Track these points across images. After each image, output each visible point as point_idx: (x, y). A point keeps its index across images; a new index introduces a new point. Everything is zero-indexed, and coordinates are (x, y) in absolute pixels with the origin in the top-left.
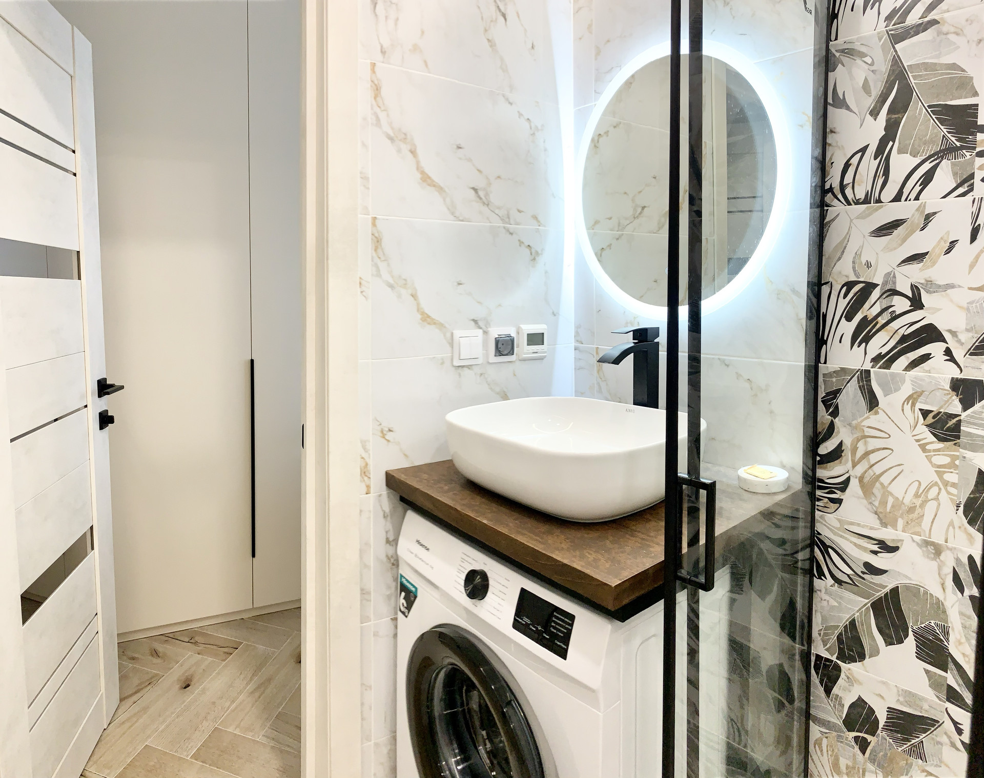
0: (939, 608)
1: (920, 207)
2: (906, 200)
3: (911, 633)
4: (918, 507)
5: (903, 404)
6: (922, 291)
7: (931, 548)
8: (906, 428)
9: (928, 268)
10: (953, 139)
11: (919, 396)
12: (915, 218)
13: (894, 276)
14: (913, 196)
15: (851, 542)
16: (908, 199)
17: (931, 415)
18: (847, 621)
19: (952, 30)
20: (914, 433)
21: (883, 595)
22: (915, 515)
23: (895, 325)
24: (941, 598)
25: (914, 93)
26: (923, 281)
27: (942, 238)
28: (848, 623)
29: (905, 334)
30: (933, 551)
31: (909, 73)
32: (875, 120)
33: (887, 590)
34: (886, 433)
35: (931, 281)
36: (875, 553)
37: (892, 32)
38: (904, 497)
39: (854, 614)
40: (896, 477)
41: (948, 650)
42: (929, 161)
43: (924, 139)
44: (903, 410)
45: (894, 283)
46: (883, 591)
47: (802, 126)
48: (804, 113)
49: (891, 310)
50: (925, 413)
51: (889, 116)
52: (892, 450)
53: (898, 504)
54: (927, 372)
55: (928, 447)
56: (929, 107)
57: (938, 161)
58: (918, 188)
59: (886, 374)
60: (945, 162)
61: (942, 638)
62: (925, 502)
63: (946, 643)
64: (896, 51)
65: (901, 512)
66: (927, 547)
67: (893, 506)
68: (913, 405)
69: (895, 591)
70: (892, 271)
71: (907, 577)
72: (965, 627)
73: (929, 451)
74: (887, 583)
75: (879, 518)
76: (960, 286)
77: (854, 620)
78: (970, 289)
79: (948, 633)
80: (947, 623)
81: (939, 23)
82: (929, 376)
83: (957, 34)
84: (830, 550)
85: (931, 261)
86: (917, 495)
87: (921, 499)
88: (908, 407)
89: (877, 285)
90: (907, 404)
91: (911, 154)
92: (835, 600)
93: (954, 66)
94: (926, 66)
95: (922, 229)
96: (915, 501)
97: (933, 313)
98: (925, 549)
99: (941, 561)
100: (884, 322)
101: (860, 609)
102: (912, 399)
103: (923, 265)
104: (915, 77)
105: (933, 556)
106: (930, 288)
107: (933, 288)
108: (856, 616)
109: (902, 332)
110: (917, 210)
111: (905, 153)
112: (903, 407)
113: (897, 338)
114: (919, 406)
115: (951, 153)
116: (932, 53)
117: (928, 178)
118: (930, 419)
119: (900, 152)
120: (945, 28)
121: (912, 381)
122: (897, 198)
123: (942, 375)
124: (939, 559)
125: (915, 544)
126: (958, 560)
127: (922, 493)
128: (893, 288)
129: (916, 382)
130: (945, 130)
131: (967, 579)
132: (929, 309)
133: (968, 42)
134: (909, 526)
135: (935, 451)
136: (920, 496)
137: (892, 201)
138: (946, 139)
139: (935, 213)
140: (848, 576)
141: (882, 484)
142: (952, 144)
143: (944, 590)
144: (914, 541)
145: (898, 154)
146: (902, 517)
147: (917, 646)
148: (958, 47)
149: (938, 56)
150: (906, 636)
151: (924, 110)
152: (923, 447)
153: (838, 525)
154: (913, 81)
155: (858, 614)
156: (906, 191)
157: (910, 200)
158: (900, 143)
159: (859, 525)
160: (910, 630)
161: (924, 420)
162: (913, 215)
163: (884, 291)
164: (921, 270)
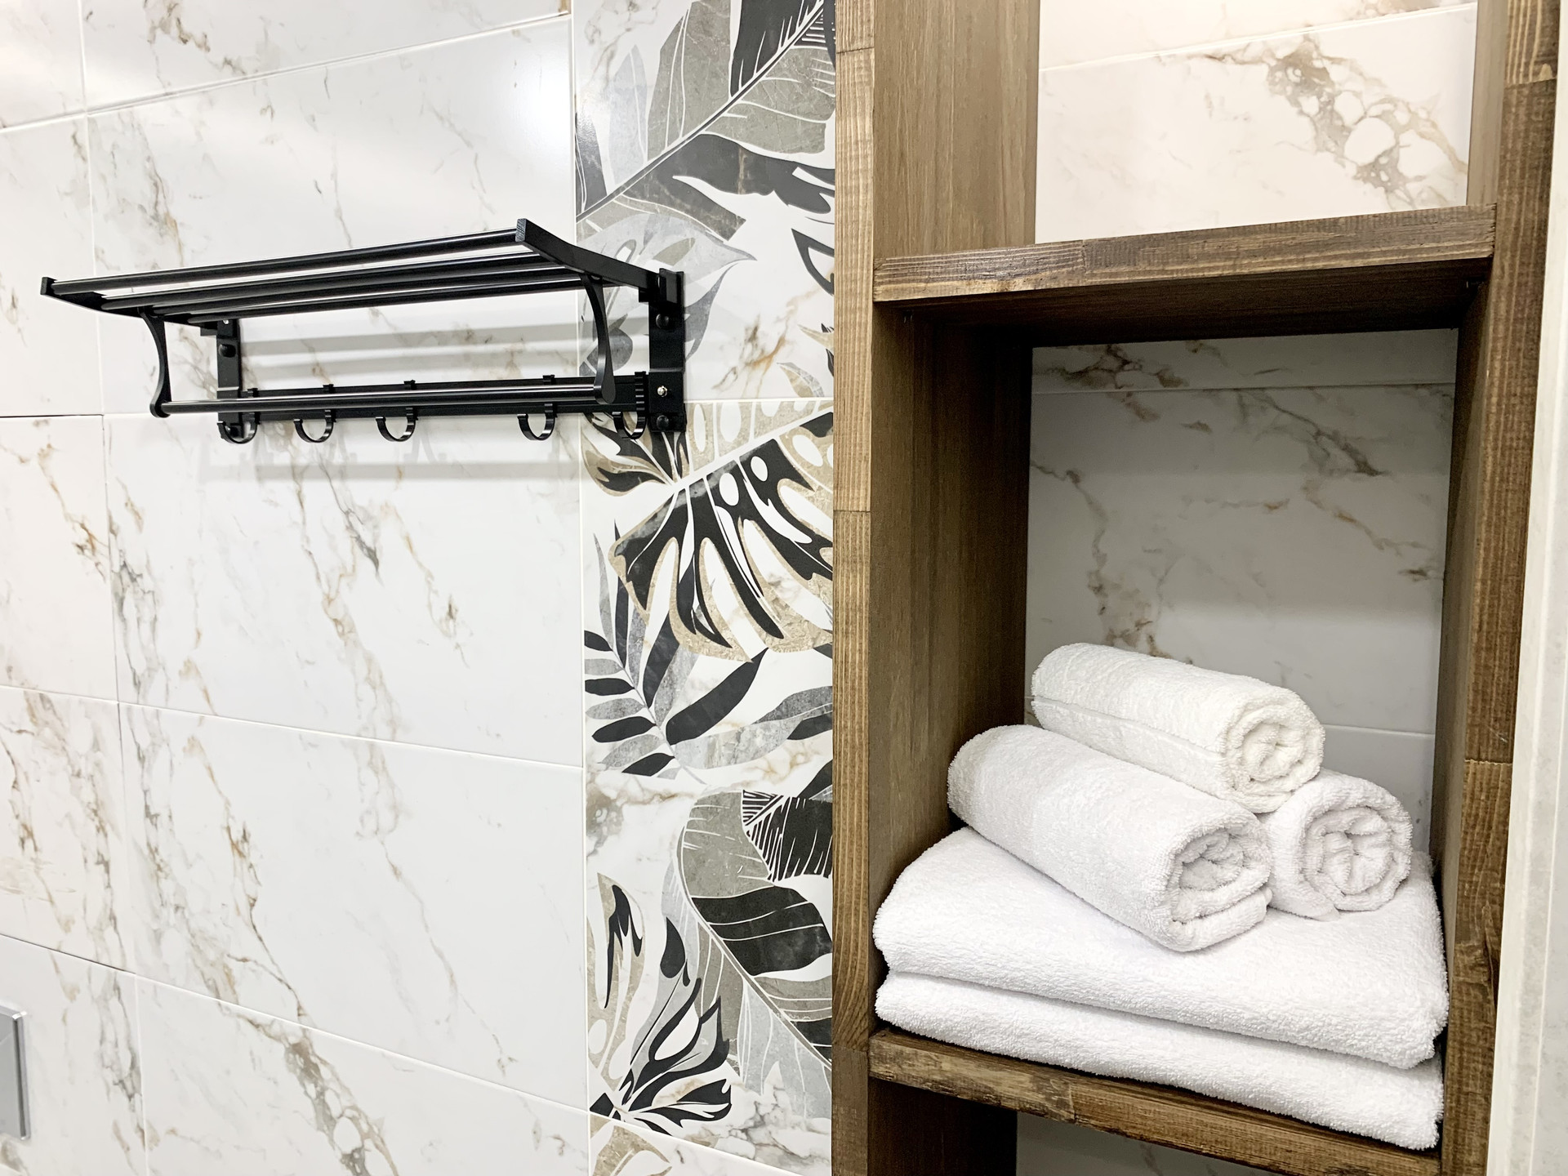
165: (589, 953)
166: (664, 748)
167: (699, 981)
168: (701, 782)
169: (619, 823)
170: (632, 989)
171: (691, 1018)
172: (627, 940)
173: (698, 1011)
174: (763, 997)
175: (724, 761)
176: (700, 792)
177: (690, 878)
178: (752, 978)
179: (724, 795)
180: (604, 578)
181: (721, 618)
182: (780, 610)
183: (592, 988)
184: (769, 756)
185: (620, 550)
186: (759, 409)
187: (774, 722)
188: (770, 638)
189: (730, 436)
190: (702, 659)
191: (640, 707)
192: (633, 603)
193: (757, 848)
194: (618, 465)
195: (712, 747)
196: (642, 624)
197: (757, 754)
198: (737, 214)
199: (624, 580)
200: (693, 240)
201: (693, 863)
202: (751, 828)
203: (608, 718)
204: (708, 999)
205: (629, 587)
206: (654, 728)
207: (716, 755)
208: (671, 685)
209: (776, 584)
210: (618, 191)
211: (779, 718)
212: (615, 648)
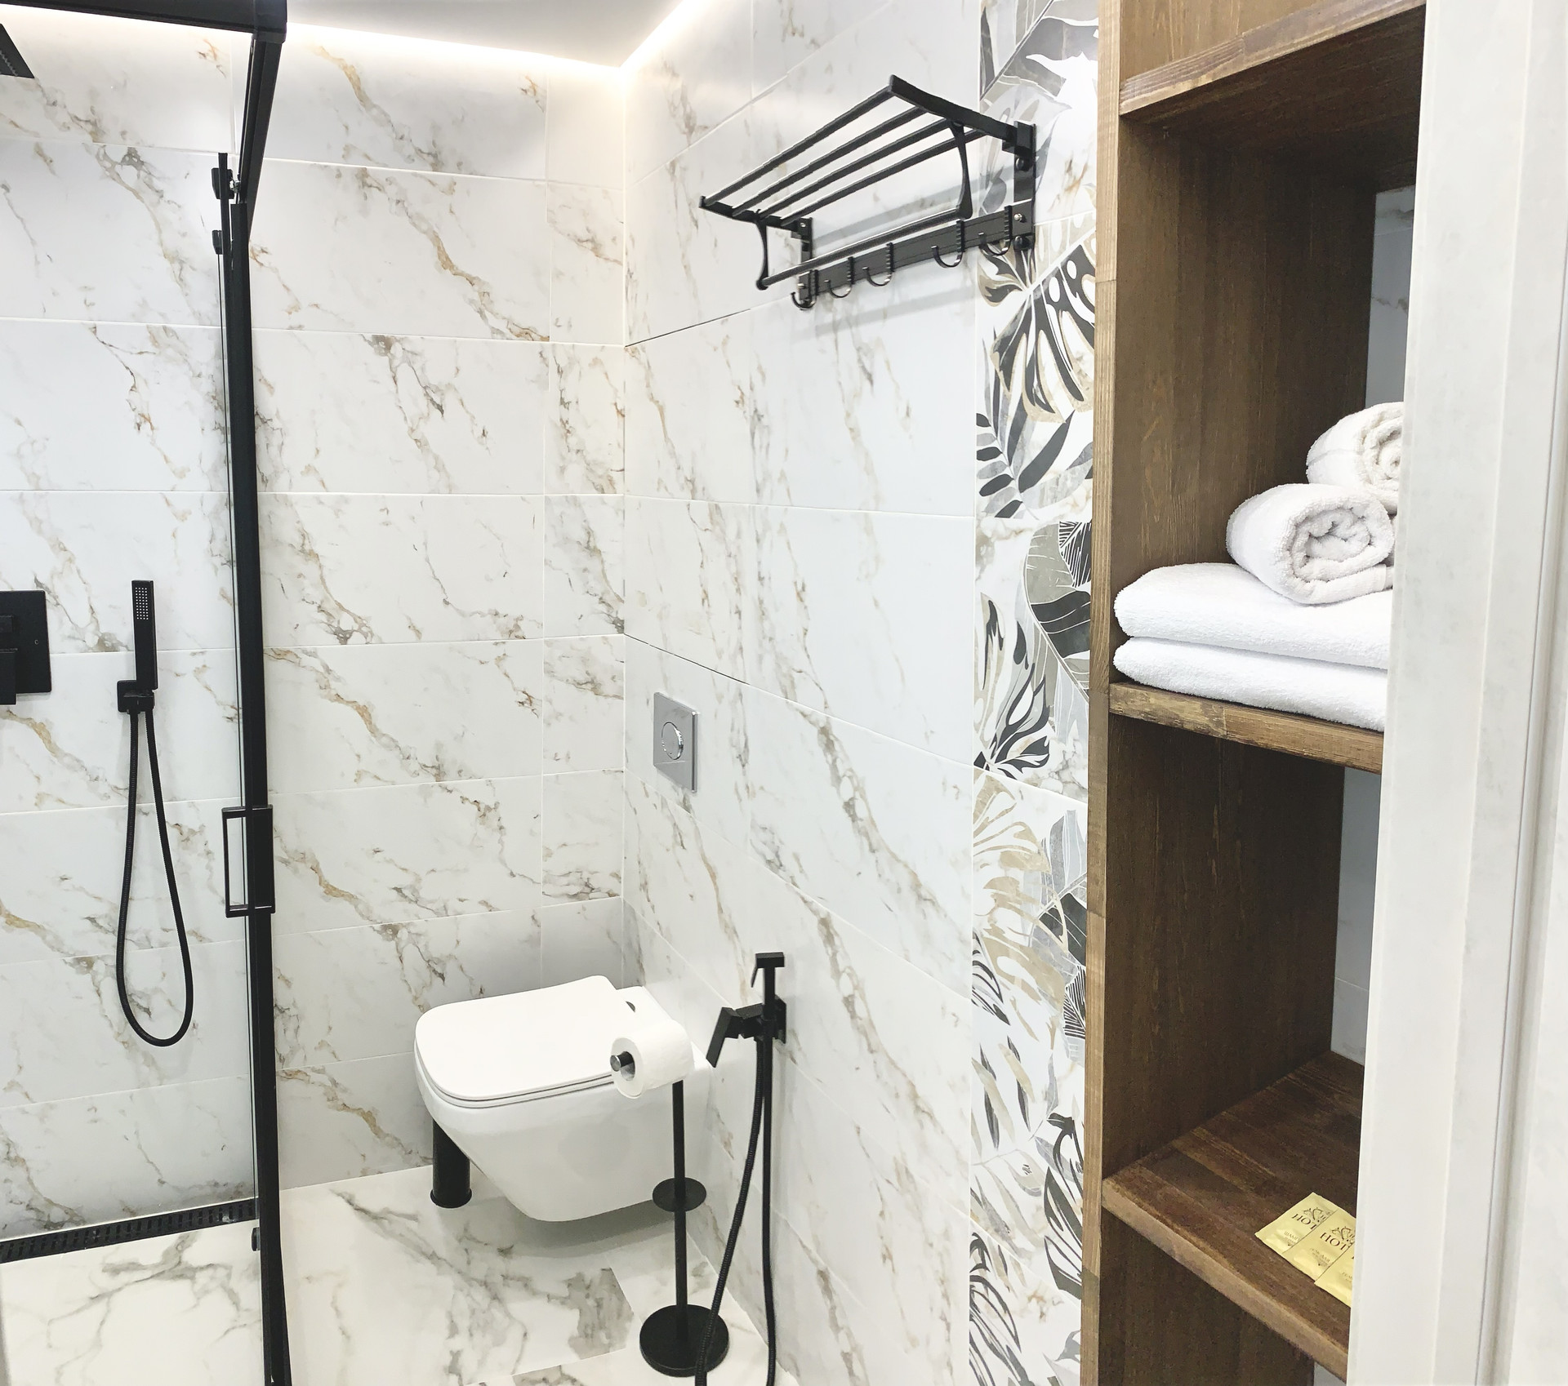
165: (975, 650)
166: (1018, 497)
167: (1034, 665)
168: (1037, 519)
169: (992, 555)
170: (998, 674)
171: (1029, 692)
172: (996, 639)
173: (1032, 686)
174: (1069, 673)
175: (1049, 500)
176: (1036, 526)
177: (1031, 591)
178: (1063, 659)
179: (1048, 526)
180: (987, 371)
181: (1049, 392)
182: (1082, 378)
183: (976, 674)
184: (1075, 493)
185: (996, 348)
186: (1072, 224)
187: (1078, 467)
188: (1076, 401)
189: (1056, 247)
190: (1039, 424)
191: (1006, 466)
192: (1003, 387)
193: (1067, 563)
194: (996, 282)
195: (1043, 491)
196: (1007, 401)
197: (1068, 493)
198: (1062, 76)
199: (998, 371)
200: (1038, 101)
201: (1033, 579)
202: (1063, 550)
203: (988, 478)
204: (1038, 680)
205: (1001, 375)
206: (1013, 482)
207: (1045, 497)
208: (1023, 448)
209: (1080, 359)
210: (1000, 74)
211: (1080, 464)
212: (992, 424)
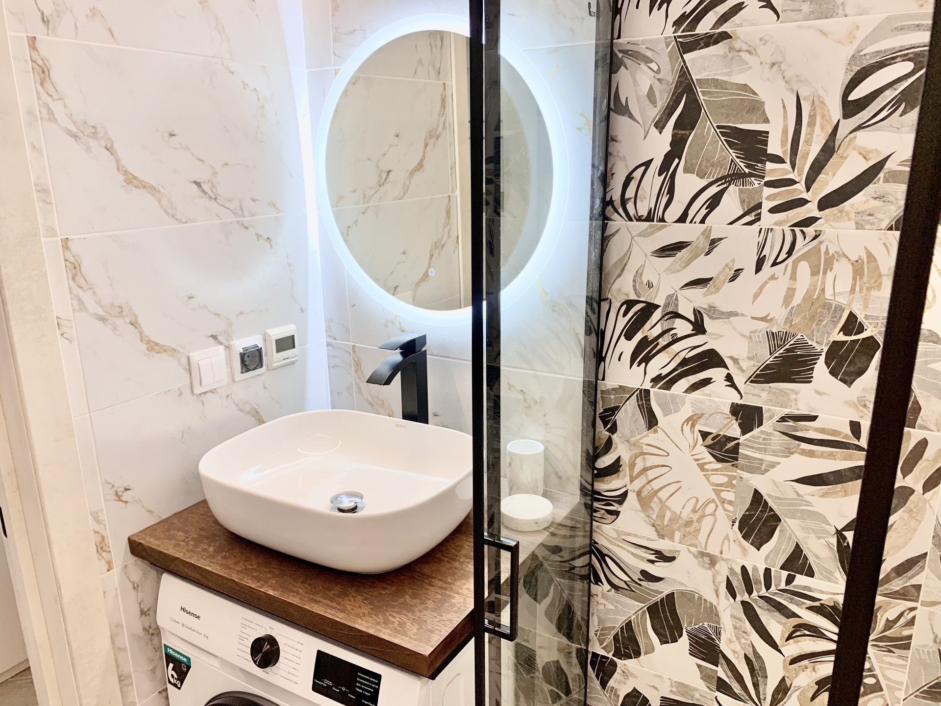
0: (712, 612)
1: (705, 230)
2: (691, 222)
3: (685, 633)
4: (695, 521)
5: (683, 425)
6: (706, 318)
7: (707, 559)
8: (686, 448)
9: (712, 293)
10: (742, 165)
11: (699, 418)
12: (700, 242)
13: (677, 299)
14: (699, 218)
15: (628, 551)
16: (694, 222)
17: (711, 437)
18: (622, 623)
19: (745, 47)
20: (692, 453)
21: (659, 600)
22: (692, 529)
23: (676, 347)
24: (715, 603)
25: (703, 110)
26: (706, 307)
27: (727, 265)
28: (624, 624)
29: (687, 357)
30: (709, 562)
31: (697, 88)
32: (661, 133)
33: (663, 595)
34: (664, 451)
35: (714, 307)
36: (652, 562)
37: (681, 40)
38: (681, 512)
39: (630, 617)
40: (673, 493)
41: (719, 648)
42: (716, 185)
43: (711, 162)
44: (682, 430)
45: (677, 306)
46: (660, 596)
47: (580, 129)
48: (582, 115)
49: (672, 332)
50: (705, 435)
51: (676, 131)
52: (671, 468)
53: (675, 518)
54: (707, 395)
55: (706, 467)
56: (719, 127)
57: (725, 186)
58: (704, 211)
59: (666, 394)
60: (732, 187)
61: (714, 637)
62: (703, 516)
63: (717, 642)
64: (684, 61)
65: (678, 525)
66: (702, 557)
67: (670, 520)
68: (693, 426)
69: (671, 596)
70: (674, 294)
71: (682, 584)
72: (736, 628)
73: (707, 470)
74: (664, 589)
75: (656, 530)
76: (743, 315)
77: (630, 621)
78: (753, 318)
79: (720, 633)
80: (720, 625)
81: (730, 37)
82: (710, 400)
83: (750, 53)
84: (607, 558)
85: (715, 286)
86: (694, 511)
87: (698, 514)
88: (687, 428)
89: (660, 306)
90: (687, 425)
91: (697, 175)
92: (612, 604)
93: (745, 87)
94: (716, 83)
95: (707, 254)
96: (692, 515)
97: (715, 339)
98: (701, 560)
99: (716, 571)
100: (665, 343)
101: (636, 612)
102: (692, 420)
103: (707, 290)
104: (704, 93)
105: (708, 566)
106: (713, 314)
107: (715, 313)
108: (632, 618)
109: (683, 355)
110: (703, 234)
111: (690, 173)
112: (682, 427)
113: (678, 360)
114: (698, 427)
115: (739, 178)
116: (722, 70)
117: (714, 202)
118: (709, 441)
119: (686, 170)
120: (737, 45)
121: (692, 403)
122: (682, 219)
123: (722, 400)
124: (714, 568)
125: (691, 554)
126: (731, 570)
127: (699, 509)
128: (675, 311)
129: (695, 405)
130: (734, 155)
131: (740, 587)
132: (712, 334)
133: (761, 63)
134: (686, 538)
135: (713, 470)
136: (697, 512)
137: (675, 222)
138: (734, 163)
139: (721, 239)
140: (625, 582)
141: (659, 499)
142: (740, 170)
143: (717, 596)
144: (690, 552)
145: (684, 173)
146: (678, 529)
147: (691, 644)
148: (750, 68)
149: (729, 74)
150: (681, 636)
151: (713, 130)
152: (702, 467)
153: (615, 535)
154: (702, 98)
155: (634, 616)
156: (691, 213)
157: (695, 223)
158: (686, 162)
159: (636, 536)
160: (684, 630)
161: (704, 441)
162: (698, 238)
163: (665, 312)
164: (705, 295)
